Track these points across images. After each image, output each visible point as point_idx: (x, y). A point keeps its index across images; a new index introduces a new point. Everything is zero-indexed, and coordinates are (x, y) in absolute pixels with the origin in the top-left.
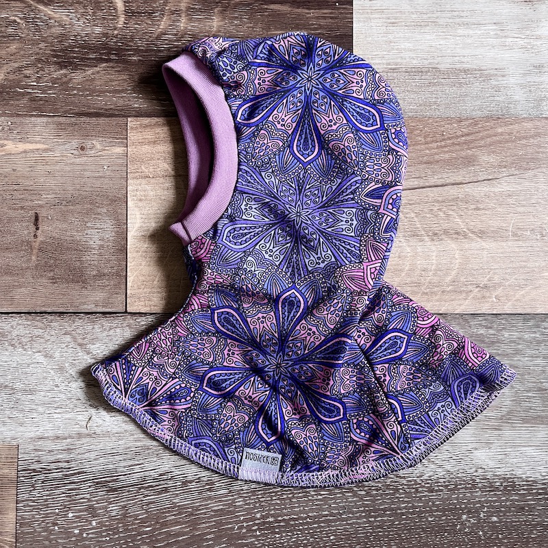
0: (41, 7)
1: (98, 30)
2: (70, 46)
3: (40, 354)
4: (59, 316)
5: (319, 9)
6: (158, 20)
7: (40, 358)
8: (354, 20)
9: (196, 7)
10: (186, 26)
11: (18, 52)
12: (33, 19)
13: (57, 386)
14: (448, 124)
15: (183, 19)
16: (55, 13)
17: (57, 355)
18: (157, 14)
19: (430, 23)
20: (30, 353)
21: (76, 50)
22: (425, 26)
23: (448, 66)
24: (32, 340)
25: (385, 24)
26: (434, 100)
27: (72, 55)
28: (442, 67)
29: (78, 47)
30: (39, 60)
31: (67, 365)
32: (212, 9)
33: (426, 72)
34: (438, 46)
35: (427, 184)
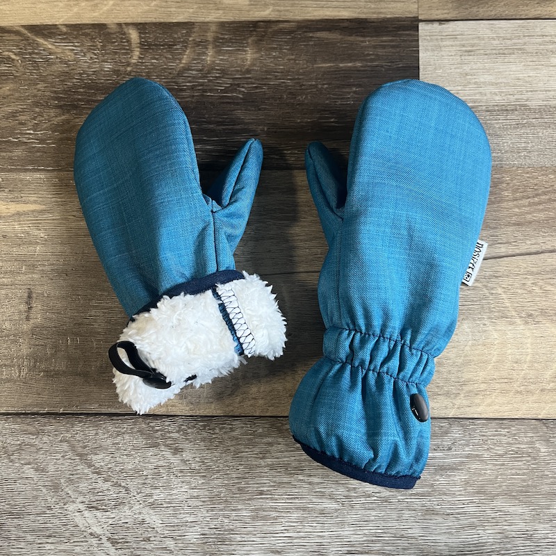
0: (41, 41)
1: (108, 66)
2: (74, 86)
3: (30, 466)
4: (55, 419)
5: (376, 36)
6: (180, 54)
7: (29, 471)
8: (420, 48)
9: (226, 37)
10: (214, 59)
11: (12, 95)
12: (30, 54)
13: (50, 508)
14: (543, 175)
15: (210, 52)
16: (57, 47)
17: (51, 468)
18: (178, 47)
19: (516, 51)
20: (17, 465)
21: (81, 90)
22: (510, 54)
23: (541, 103)
24: (20, 448)
25: (459, 53)
26: (523, 145)
27: (76, 97)
28: (533, 104)
29: (83, 88)
30: (36, 104)
31: (62, 481)
32: (244, 39)
33: (513, 110)
34: (527, 79)
35: (518, 251)
